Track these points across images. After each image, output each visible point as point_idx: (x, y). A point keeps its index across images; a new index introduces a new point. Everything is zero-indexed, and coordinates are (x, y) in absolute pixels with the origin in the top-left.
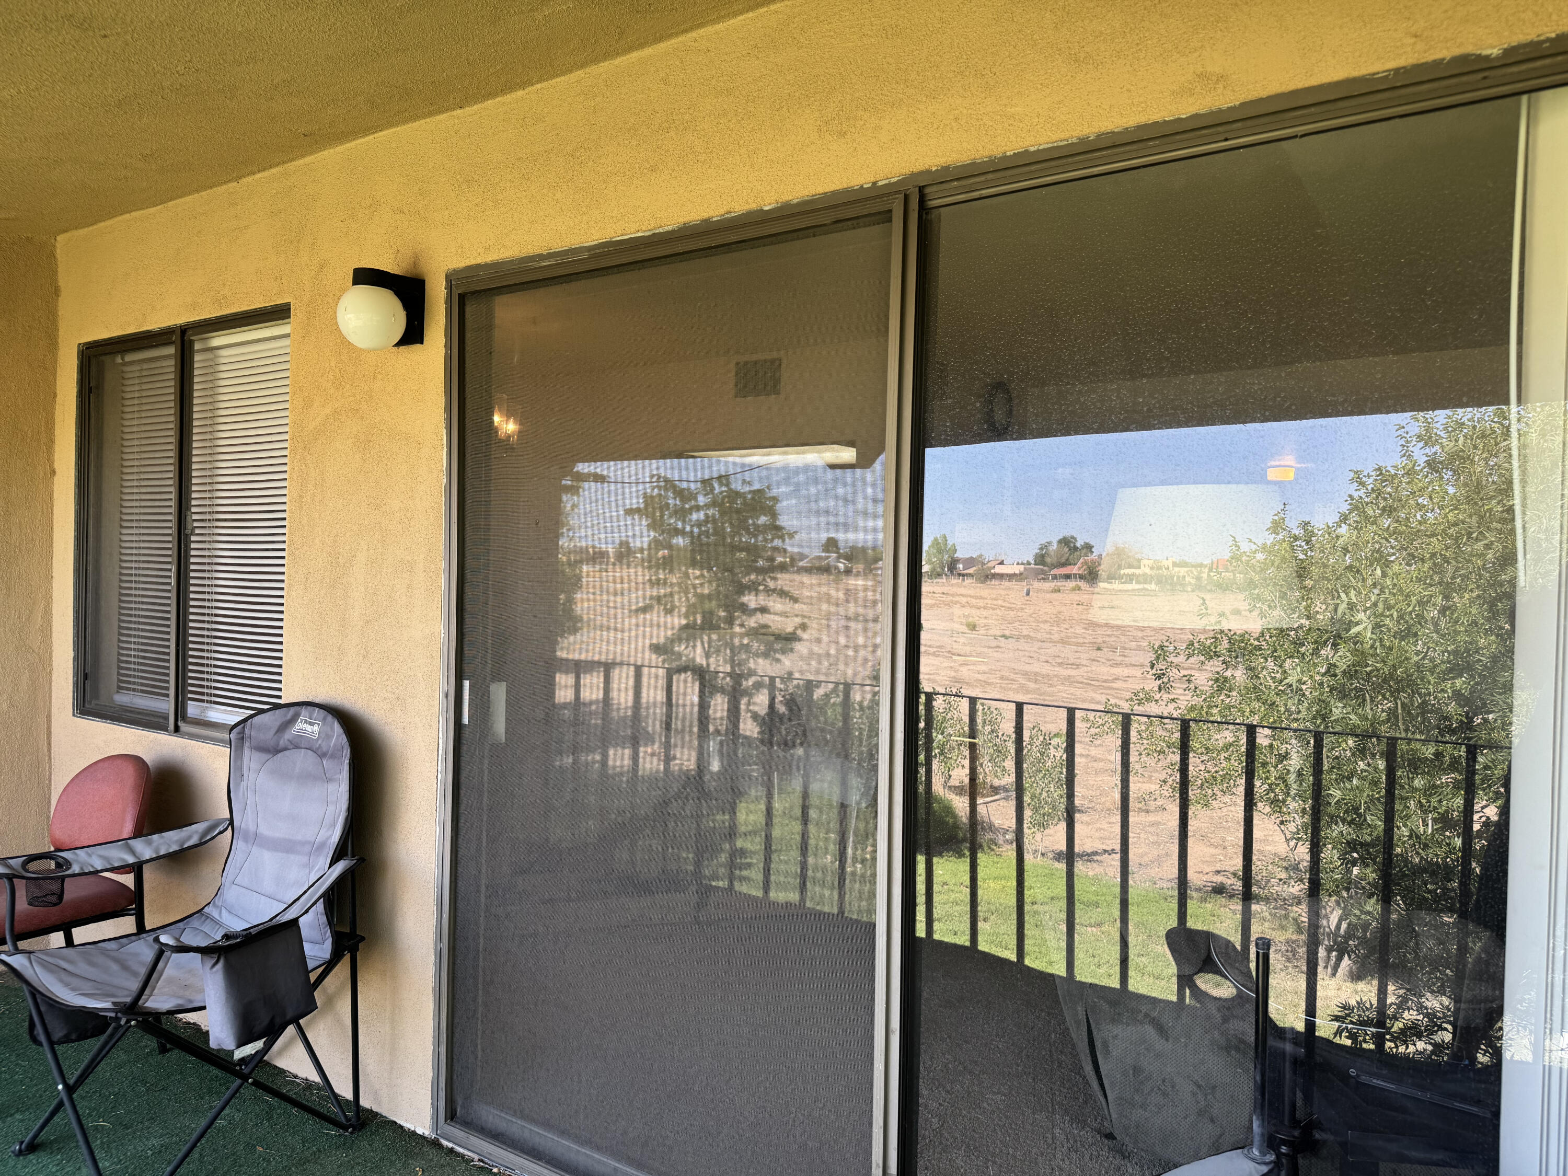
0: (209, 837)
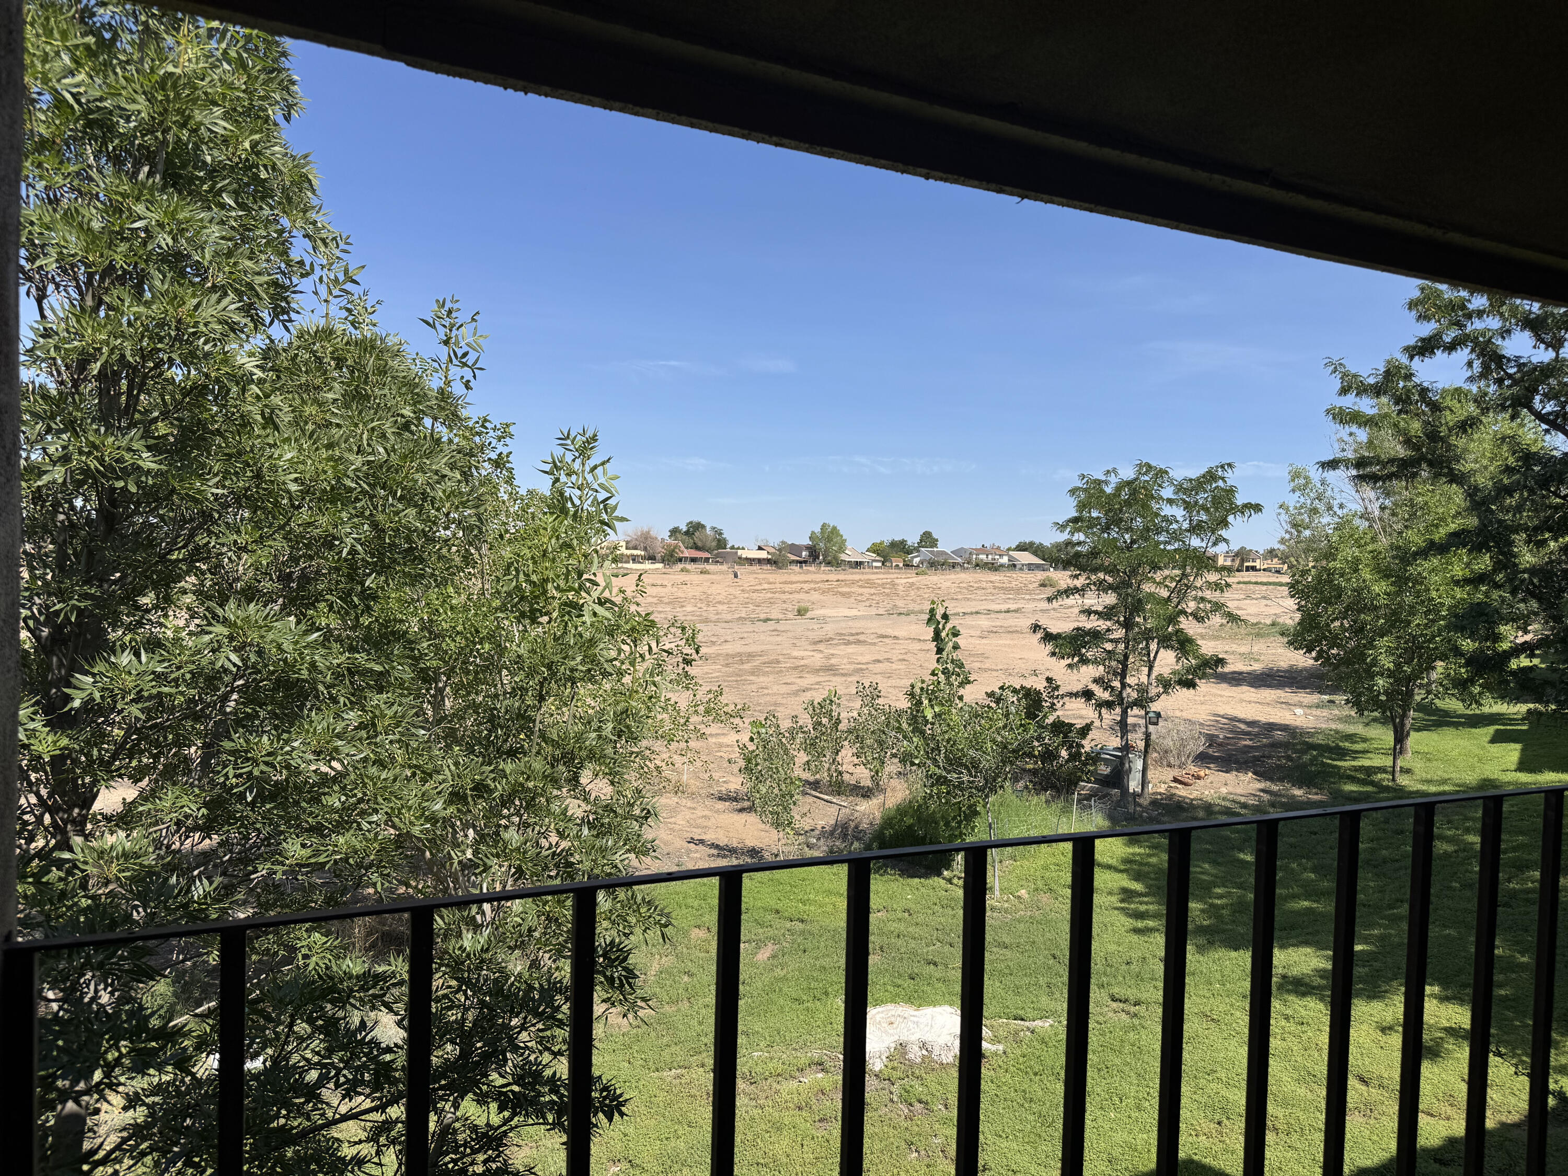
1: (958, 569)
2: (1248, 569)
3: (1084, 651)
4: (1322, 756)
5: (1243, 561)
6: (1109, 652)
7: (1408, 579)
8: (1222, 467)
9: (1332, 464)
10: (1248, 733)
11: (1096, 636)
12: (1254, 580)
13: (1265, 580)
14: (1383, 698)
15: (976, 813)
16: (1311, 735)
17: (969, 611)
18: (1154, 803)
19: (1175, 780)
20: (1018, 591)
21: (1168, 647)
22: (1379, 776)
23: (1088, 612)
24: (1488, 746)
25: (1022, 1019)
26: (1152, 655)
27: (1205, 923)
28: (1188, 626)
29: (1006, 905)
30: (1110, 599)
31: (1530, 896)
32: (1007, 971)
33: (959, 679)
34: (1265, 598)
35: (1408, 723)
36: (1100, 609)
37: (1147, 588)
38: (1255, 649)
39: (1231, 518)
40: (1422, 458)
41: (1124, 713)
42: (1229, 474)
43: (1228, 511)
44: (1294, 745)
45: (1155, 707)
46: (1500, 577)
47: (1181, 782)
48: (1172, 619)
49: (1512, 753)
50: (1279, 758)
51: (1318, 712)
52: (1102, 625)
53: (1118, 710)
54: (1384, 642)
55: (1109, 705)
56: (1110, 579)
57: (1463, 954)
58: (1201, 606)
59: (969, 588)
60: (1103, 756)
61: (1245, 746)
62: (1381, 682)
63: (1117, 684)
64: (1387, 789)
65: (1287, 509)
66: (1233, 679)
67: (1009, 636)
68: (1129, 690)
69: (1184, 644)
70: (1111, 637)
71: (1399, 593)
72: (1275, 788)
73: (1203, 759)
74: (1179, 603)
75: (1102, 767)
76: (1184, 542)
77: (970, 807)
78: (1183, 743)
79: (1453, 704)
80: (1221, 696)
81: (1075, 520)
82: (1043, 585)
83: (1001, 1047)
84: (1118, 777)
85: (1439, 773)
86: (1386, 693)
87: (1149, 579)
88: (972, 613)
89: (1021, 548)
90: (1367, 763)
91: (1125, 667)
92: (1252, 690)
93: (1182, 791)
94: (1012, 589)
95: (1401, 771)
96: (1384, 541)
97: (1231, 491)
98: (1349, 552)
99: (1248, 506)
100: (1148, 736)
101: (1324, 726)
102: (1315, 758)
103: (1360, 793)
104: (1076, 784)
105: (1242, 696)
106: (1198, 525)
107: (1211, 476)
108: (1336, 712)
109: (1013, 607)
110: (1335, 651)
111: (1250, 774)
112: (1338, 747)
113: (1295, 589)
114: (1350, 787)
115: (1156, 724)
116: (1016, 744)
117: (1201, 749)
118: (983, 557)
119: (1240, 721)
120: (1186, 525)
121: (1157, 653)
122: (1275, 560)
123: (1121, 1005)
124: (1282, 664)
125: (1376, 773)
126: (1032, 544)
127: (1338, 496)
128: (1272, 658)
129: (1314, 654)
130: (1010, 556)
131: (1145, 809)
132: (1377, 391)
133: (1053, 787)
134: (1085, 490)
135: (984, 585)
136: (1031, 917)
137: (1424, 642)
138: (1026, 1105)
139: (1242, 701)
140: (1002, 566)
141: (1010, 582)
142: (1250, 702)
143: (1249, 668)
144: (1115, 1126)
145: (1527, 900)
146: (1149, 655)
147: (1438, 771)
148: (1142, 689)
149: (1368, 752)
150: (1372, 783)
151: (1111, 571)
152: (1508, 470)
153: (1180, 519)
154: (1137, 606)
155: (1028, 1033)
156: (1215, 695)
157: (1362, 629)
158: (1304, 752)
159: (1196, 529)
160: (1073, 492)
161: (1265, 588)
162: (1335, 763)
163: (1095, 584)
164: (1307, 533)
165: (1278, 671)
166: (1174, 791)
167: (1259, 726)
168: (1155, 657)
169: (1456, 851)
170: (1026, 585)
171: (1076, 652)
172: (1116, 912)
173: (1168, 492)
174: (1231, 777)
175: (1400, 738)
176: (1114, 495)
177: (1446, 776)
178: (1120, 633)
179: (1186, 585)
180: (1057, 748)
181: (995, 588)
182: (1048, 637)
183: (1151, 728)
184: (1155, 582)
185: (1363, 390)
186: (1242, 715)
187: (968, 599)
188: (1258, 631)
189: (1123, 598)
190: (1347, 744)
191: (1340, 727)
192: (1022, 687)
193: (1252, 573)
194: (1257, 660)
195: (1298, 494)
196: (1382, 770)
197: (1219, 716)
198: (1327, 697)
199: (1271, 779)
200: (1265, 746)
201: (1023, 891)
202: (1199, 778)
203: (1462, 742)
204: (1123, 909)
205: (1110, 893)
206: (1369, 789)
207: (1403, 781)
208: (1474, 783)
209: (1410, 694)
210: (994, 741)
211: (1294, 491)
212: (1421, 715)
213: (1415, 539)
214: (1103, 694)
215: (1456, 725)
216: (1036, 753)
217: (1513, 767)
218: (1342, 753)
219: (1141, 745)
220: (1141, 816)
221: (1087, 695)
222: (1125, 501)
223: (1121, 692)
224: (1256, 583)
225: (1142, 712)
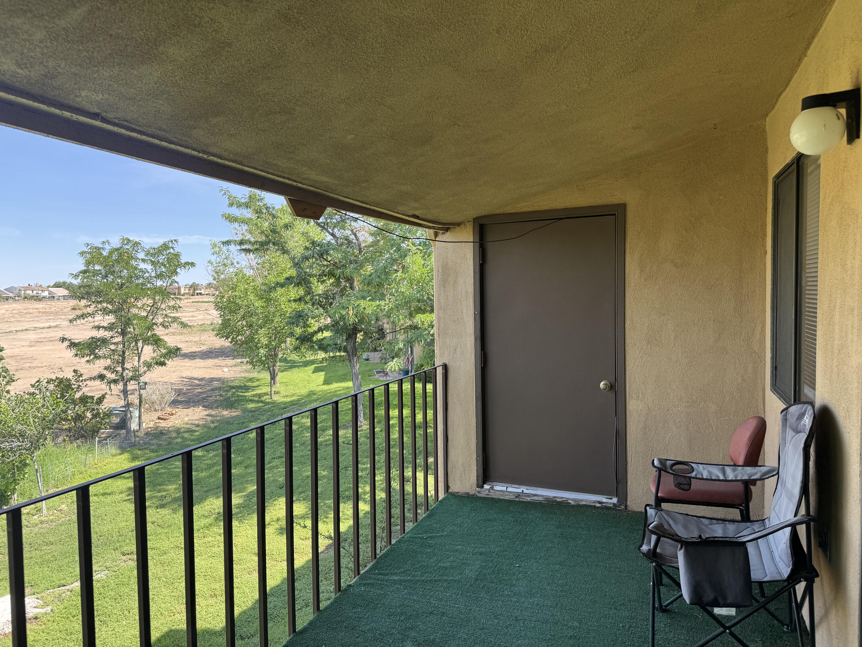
0: (767, 477)
1: (11, 301)
2: (197, 294)
3: (97, 351)
4: (237, 391)
5: (194, 290)
6: (113, 350)
7: (271, 299)
8: (172, 241)
9: (227, 243)
10: (199, 385)
11: (104, 341)
12: (201, 300)
13: (207, 300)
14: (264, 359)
15: (26, 465)
16: (232, 381)
17: (20, 329)
18: (147, 434)
19: (159, 418)
20: (56, 313)
21: (149, 344)
22: (265, 397)
23: (98, 328)
24: (311, 374)
25: (64, 586)
26: (140, 350)
27: (177, 495)
28: (159, 331)
29: (52, 517)
30: (111, 319)
31: (327, 443)
32: (52, 559)
33: (6, 380)
34: (205, 310)
35: (277, 369)
36: (105, 325)
37: (134, 311)
38: (202, 338)
39: (178, 270)
40: (270, 241)
41: (125, 385)
42: (175, 245)
43: (176, 266)
44: (223, 388)
45: (142, 379)
46: (308, 298)
47: (162, 419)
48: (150, 328)
49: (321, 376)
50: (216, 396)
51: (234, 369)
52: (107, 334)
53: (121, 384)
54: (262, 331)
55: (115, 381)
56: (110, 307)
57: (300, 478)
58: (166, 319)
59: (20, 313)
60: (114, 412)
61: (198, 392)
62: (262, 351)
63: (119, 369)
64: (268, 403)
65: (212, 264)
66: (191, 356)
67: (52, 343)
68: (127, 371)
69: (157, 341)
70: (114, 341)
71: (267, 307)
72: (213, 413)
73: (174, 403)
74: (153, 318)
75: (115, 419)
76: (153, 284)
77: (21, 462)
78: (162, 396)
79: (294, 357)
80: (184, 366)
81: (85, 272)
82: (74, 309)
83: (49, 608)
84: (123, 424)
85: (291, 391)
86: (265, 356)
87: (134, 306)
88: (22, 331)
89: (57, 285)
90: (259, 392)
91: (124, 358)
92: (202, 361)
93: (163, 424)
94: (52, 313)
95: (274, 393)
96: (260, 280)
97: (177, 255)
98: (242, 287)
99: (187, 263)
100: (140, 396)
101: (238, 376)
102: (234, 393)
103: (256, 407)
104: (98, 432)
105: (196, 365)
106: (160, 274)
107: (165, 246)
108: (245, 367)
109: (53, 324)
110: (240, 337)
111: (201, 407)
112: (245, 386)
113: (218, 307)
114: (251, 406)
115: (145, 389)
116: (52, 416)
117: (173, 398)
118: (30, 292)
119: (195, 379)
120: (153, 274)
121: (142, 348)
122: (212, 289)
123: (129, 556)
124: (217, 345)
125: (263, 396)
126: (64, 283)
127: (236, 258)
128: (211, 342)
129: (230, 340)
130: (49, 291)
131: (142, 438)
132: (247, 206)
133: (83, 436)
134: (90, 253)
135: (31, 311)
136: (69, 520)
137: (280, 330)
138: (68, 638)
139: (196, 367)
140: (44, 297)
141: (50, 308)
142: (200, 368)
143: (200, 349)
144: (126, 628)
145: (326, 445)
146: (138, 350)
147: (291, 390)
148: (135, 370)
149: (259, 386)
150: (261, 402)
151: (110, 302)
152: (306, 248)
153: (150, 271)
154: (128, 322)
155: (69, 593)
156: (181, 366)
157: (251, 326)
158: (228, 391)
159: (159, 276)
160: (82, 253)
161: (207, 304)
162: (244, 394)
163: (101, 310)
164: (222, 276)
165: (215, 349)
166: (158, 425)
167: (205, 380)
168: (141, 351)
169: (298, 428)
170: (62, 310)
171: (92, 352)
172: (125, 503)
173: (141, 255)
174: (190, 411)
175: (273, 377)
176: (108, 256)
177: (294, 392)
178: (119, 339)
179: (156, 308)
180: (83, 413)
181: (39, 312)
182: (73, 345)
183: (142, 391)
184: (138, 308)
185: (240, 205)
186: (195, 376)
187: (19, 321)
188: (203, 328)
189: (118, 318)
190: (250, 383)
191: (246, 375)
192: (57, 378)
193: (199, 296)
194: (203, 344)
195: (216, 256)
196: (266, 394)
197: (183, 378)
198: (240, 360)
199: (212, 408)
200: (209, 391)
201: (63, 506)
202: (172, 414)
203: (300, 375)
204: (129, 500)
205: (121, 493)
206: (260, 404)
207: (276, 398)
208: (306, 394)
209: (276, 355)
210: (35, 417)
211: (213, 254)
212: (283, 364)
213: (272, 279)
214: (112, 376)
215: (298, 367)
216: (70, 418)
217: (322, 383)
218: (247, 388)
219: (137, 402)
220: (139, 443)
221: (101, 377)
222: (115, 260)
223: (122, 373)
224: (202, 302)
225: (137, 383)
